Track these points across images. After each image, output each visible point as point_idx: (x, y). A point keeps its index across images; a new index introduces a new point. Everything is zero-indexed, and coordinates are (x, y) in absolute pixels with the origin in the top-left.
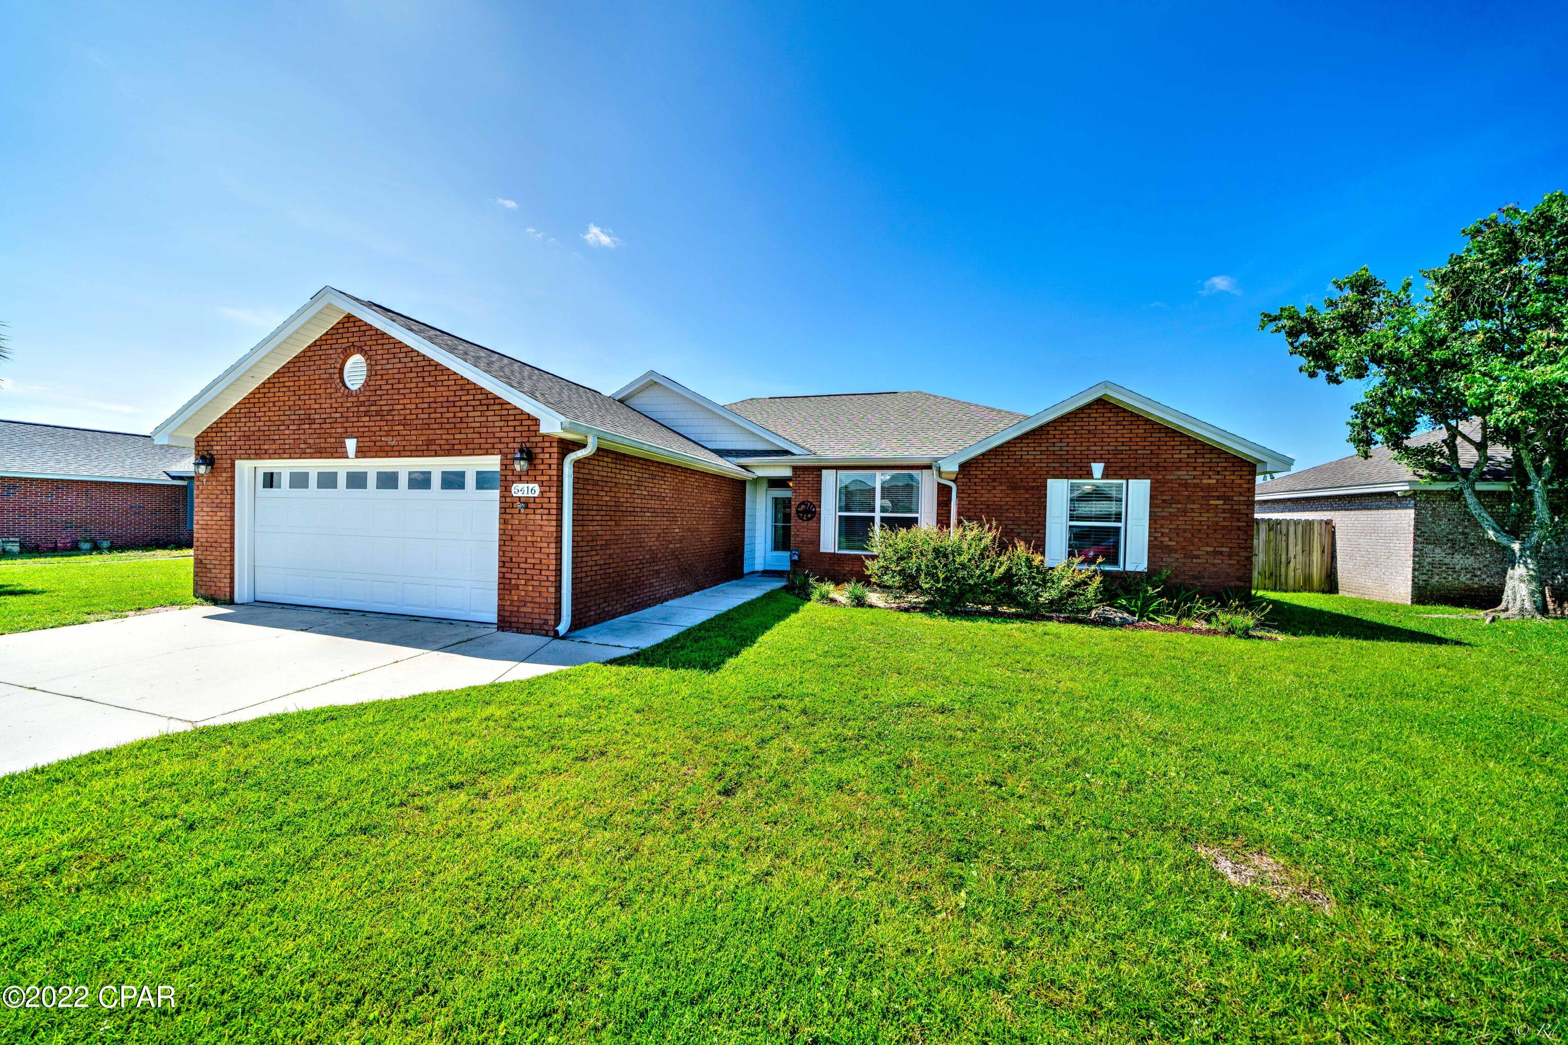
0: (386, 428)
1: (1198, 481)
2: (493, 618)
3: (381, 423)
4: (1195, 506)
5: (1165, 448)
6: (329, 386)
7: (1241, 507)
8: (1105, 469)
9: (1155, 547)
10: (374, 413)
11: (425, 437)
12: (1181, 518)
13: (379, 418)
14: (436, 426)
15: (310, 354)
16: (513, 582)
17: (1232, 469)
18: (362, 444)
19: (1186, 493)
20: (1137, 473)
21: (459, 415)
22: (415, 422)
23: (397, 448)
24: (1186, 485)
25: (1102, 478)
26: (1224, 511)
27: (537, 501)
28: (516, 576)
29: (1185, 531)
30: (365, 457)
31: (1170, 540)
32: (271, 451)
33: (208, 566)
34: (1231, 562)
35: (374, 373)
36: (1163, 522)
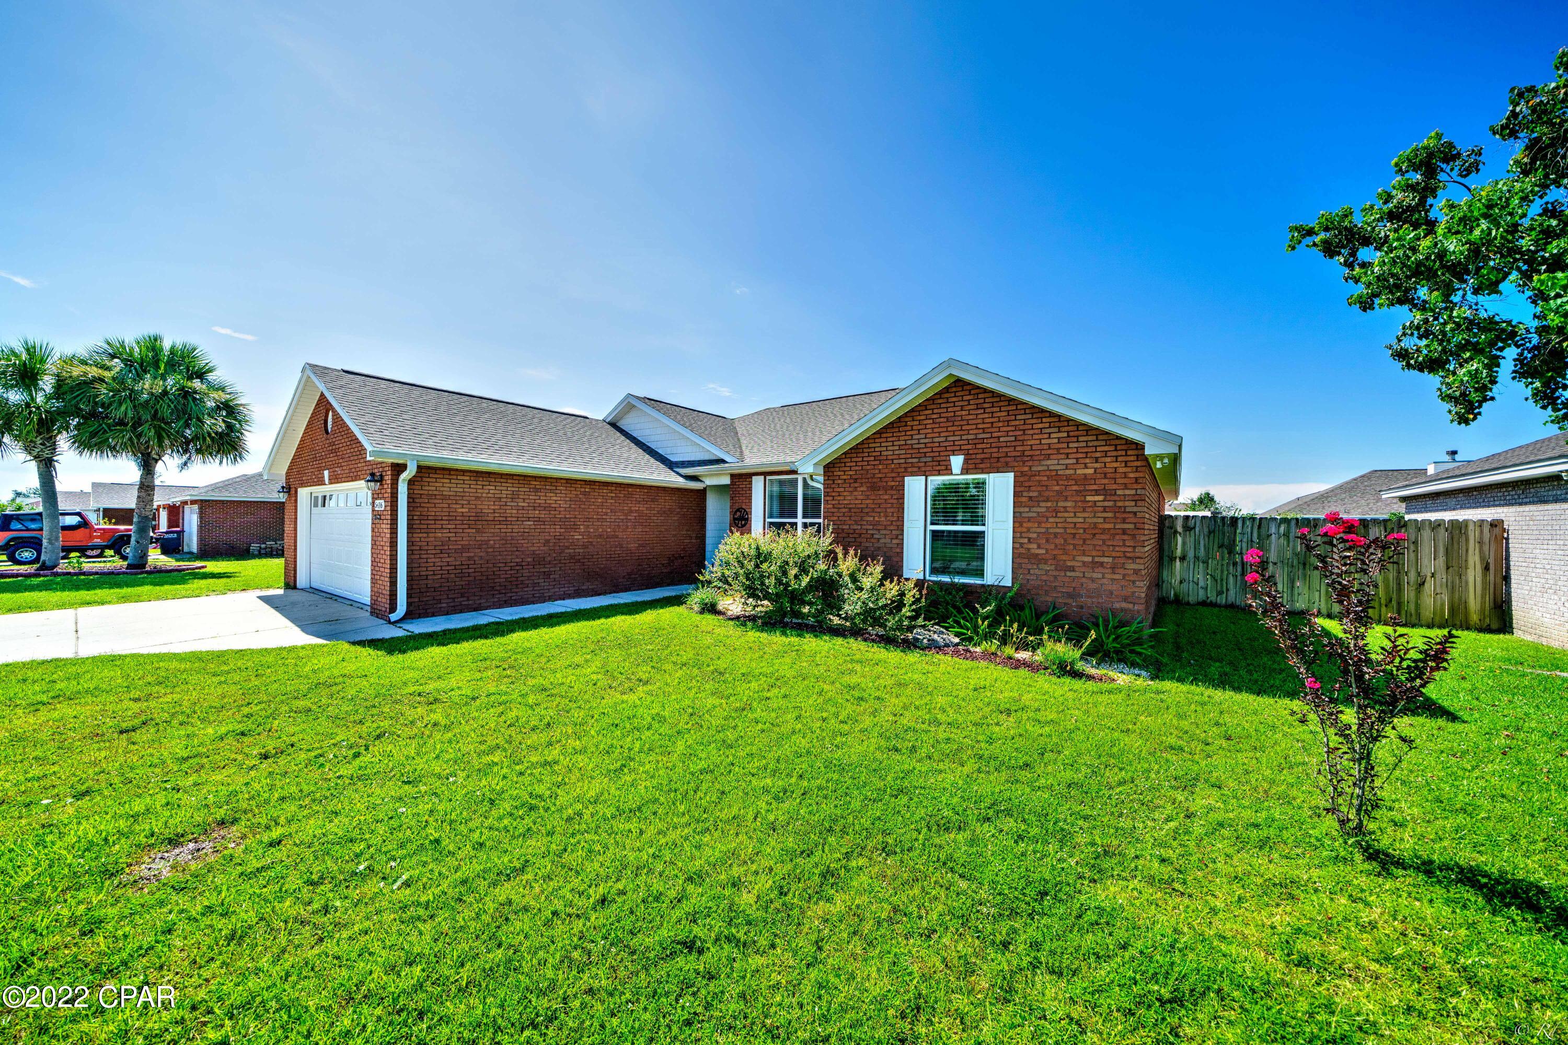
1: (1072, 472)
3: (336, 458)
4: (1069, 504)
5: (1031, 432)
7: (1127, 503)
8: (966, 461)
9: (1020, 557)
10: (334, 451)
12: (1051, 520)
17: (1115, 453)
18: (330, 475)
19: (1057, 488)
20: (999, 464)
23: (341, 476)
24: (1056, 477)
25: (962, 474)
26: (1105, 509)
29: (1056, 535)
30: (332, 483)
31: (1039, 547)
34: (1116, 577)
36: (1030, 525)
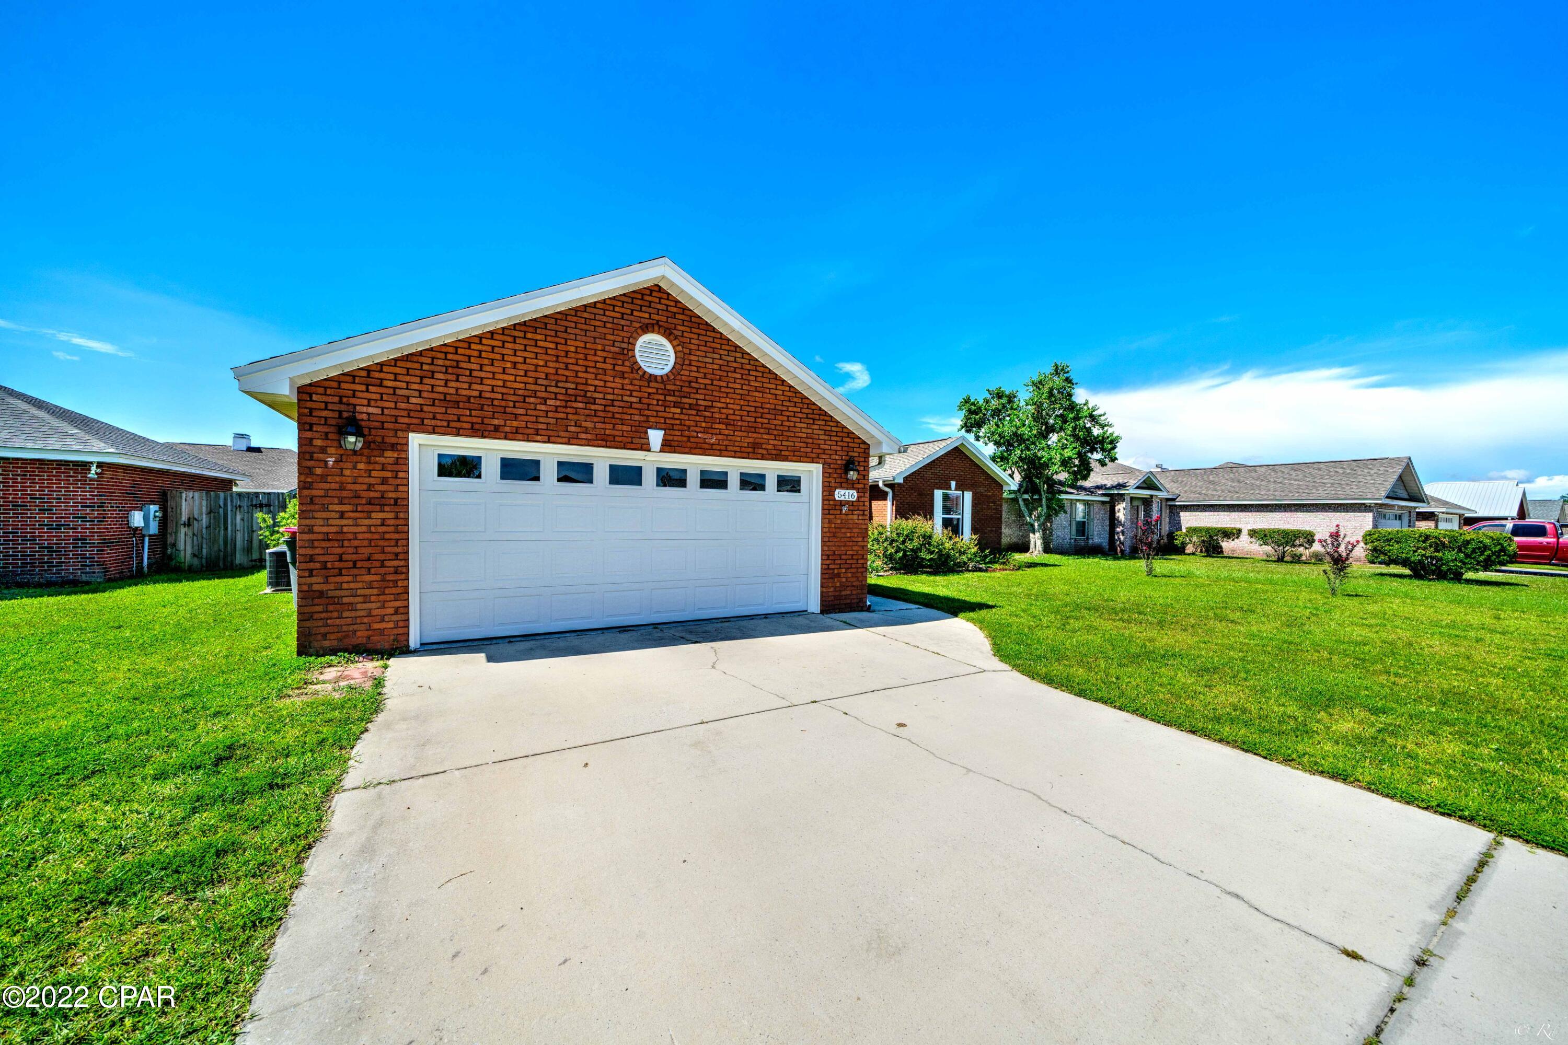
0: (704, 424)
1: (987, 494)
2: (818, 608)
3: (698, 418)
4: (985, 507)
5: (976, 475)
6: (620, 362)
7: (998, 508)
8: (956, 485)
10: (687, 406)
11: (751, 440)
12: (981, 512)
13: (694, 412)
14: (762, 431)
15: (586, 315)
16: (836, 571)
17: (995, 488)
18: (670, 438)
19: (982, 500)
20: (967, 488)
21: (787, 423)
22: (740, 423)
23: (718, 447)
24: (982, 495)
25: (955, 490)
26: (993, 510)
27: (855, 504)
28: (838, 566)
29: (982, 520)
30: (675, 452)
31: (977, 525)
35: (687, 362)
36: (975, 515)
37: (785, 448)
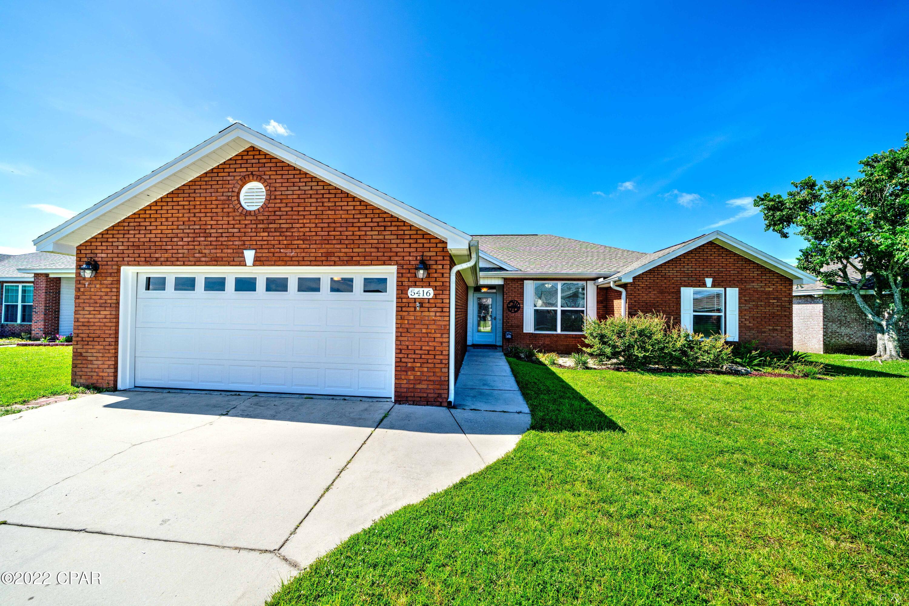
0: (285, 242)
1: (763, 289)
2: (392, 394)
3: (281, 238)
4: (762, 303)
5: (745, 270)
6: (226, 206)
7: (786, 304)
8: (713, 281)
9: (742, 327)
10: (273, 230)
11: (324, 250)
12: (755, 310)
13: (278, 234)
14: (334, 242)
15: (206, 179)
16: (409, 365)
17: (780, 282)
18: (260, 255)
19: (757, 296)
20: (730, 284)
21: (358, 233)
22: (315, 238)
23: (297, 259)
24: (756, 291)
25: (712, 287)
26: (777, 306)
27: (431, 301)
28: (412, 360)
29: (757, 317)
30: (264, 265)
31: (750, 323)
32: (162, 259)
33: (89, 358)
34: (782, 335)
35: (273, 197)
36: (745, 312)
37: (356, 254)
